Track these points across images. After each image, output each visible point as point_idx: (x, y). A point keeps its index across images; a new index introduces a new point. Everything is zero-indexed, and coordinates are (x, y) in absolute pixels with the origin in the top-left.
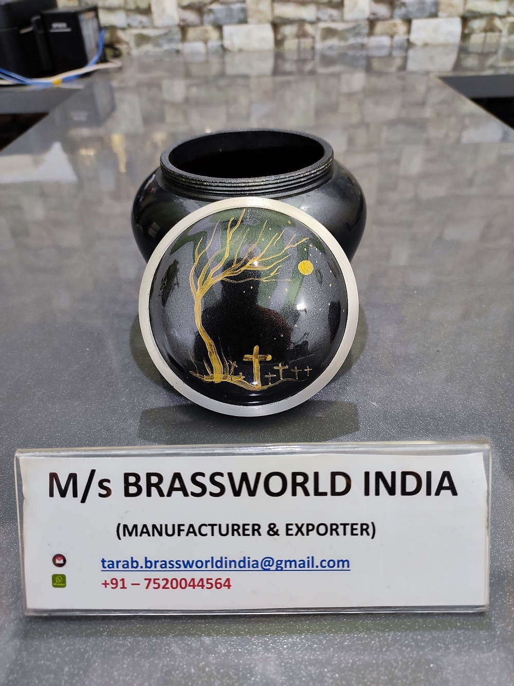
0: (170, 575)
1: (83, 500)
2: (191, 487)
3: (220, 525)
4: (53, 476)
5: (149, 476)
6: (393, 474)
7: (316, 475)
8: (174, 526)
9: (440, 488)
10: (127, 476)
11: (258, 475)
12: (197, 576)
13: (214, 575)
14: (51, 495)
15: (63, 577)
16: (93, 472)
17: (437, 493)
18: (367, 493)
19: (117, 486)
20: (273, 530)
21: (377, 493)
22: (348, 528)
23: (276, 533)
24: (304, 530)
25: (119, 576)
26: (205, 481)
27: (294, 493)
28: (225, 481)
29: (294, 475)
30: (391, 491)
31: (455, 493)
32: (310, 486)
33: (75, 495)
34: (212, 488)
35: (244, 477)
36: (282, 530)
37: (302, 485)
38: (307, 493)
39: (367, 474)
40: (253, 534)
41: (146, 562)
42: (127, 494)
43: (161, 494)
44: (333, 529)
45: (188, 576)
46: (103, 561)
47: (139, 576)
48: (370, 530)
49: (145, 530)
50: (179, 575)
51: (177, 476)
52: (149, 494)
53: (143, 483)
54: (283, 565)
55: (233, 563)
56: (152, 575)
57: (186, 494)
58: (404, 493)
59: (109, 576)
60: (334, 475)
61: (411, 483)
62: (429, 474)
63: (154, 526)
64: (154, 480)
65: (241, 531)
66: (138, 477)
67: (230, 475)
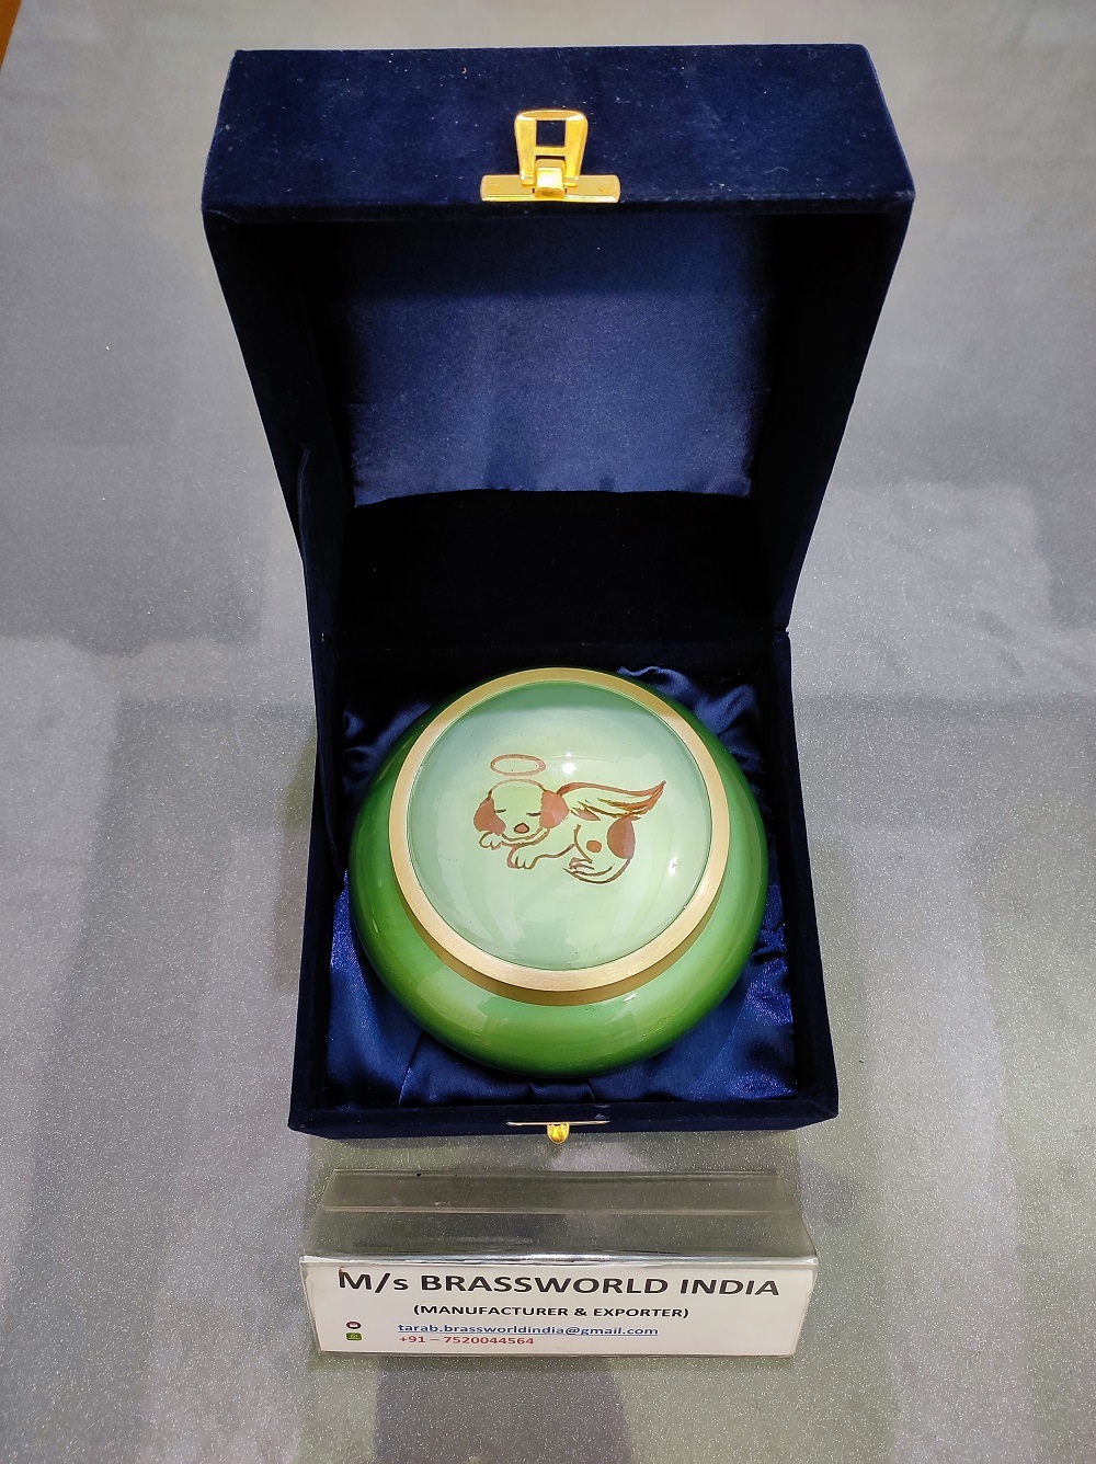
0: (470, 1336)
1: (378, 1290)
2: (493, 1285)
3: (524, 1310)
4: (342, 1275)
5: (448, 1279)
6: (714, 1282)
7: (631, 1281)
8: (475, 1309)
9: (762, 1289)
10: (424, 1278)
11: (568, 1281)
12: (499, 1337)
13: (516, 1338)
14: (342, 1285)
15: (359, 1337)
16: (387, 1276)
17: (758, 1293)
18: (683, 1291)
19: (415, 1283)
20: (580, 1312)
21: (695, 1291)
22: (660, 1313)
23: (584, 1314)
24: (614, 1313)
25: (417, 1335)
26: (512, 1283)
27: (606, 1291)
28: (533, 1283)
29: (607, 1281)
30: (710, 1291)
31: (775, 1292)
32: (624, 1287)
33: (369, 1287)
34: (515, 1286)
35: (553, 1281)
36: (590, 1312)
37: (614, 1286)
38: (619, 1291)
39: (685, 1282)
40: (560, 1314)
41: (446, 1327)
42: (425, 1287)
43: (462, 1289)
44: (645, 1312)
45: (490, 1336)
46: (401, 1327)
47: (441, 1336)
48: (683, 1314)
49: (444, 1309)
50: (480, 1336)
51: (482, 1279)
52: (449, 1288)
53: (443, 1282)
54: (589, 1332)
55: (537, 1332)
56: (453, 1336)
57: (488, 1289)
58: (723, 1291)
59: (406, 1335)
60: (649, 1282)
61: (731, 1287)
62: (751, 1283)
63: (454, 1308)
64: (453, 1280)
65: (547, 1312)
66: (437, 1279)
67: (538, 1280)
